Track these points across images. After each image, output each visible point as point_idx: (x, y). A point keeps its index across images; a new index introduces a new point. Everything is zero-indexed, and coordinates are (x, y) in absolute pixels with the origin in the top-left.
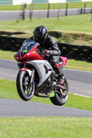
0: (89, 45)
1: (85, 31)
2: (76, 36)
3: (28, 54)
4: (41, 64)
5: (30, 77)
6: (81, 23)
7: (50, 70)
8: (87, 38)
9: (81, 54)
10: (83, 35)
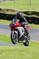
0: (13, 14)
1: (12, 8)
2: (8, 10)
3: (15, 25)
4: (20, 29)
5: (16, 34)
6: (10, 5)
7: (24, 31)
8: (12, 11)
9: (10, 18)
10: (11, 10)
